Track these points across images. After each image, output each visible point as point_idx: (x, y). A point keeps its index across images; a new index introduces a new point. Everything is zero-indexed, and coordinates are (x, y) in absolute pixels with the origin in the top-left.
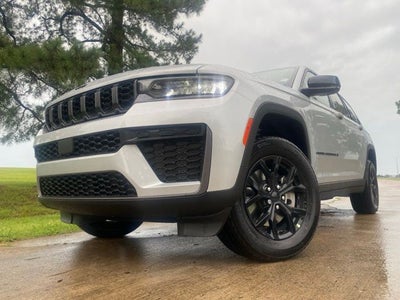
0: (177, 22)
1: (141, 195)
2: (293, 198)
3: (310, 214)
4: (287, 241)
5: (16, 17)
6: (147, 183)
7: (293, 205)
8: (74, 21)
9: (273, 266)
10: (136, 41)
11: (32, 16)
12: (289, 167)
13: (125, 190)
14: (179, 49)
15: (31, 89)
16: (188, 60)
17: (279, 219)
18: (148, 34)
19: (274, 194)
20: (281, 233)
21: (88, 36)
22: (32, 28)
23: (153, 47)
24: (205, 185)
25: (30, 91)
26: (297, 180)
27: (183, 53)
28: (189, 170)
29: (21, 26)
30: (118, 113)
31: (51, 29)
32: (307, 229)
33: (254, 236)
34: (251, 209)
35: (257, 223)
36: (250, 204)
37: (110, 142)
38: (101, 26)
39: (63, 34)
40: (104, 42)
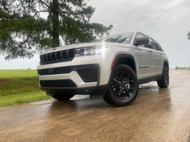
1: (78, 87)
2: (129, 85)
3: (135, 91)
4: (126, 100)
5: (8, 1)
6: (80, 83)
7: (129, 87)
8: (35, 2)
9: (121, 108)
10: (64, 10)
12: (127, 75)
13: (72, 85)
14: (84, 13)
16: (89, 17)
17: (124, 92)
19: (122, 84)
20: (125, 97)
22: (15, 6)
23: (72, 13)
24: (98, 83)
25: (16, 36)
26: (130, 79)
27: (86, 14)
28: (93, 79)
29: (10, 5)
30: (69, 60)
32: (134, 96)
33: (115, 99)
34: (114, 90)
35: (116, 94)
36: (114, 88)
37: (67, 70)
38: (48, 4)
39: (30, 8)
40: (50, 12)
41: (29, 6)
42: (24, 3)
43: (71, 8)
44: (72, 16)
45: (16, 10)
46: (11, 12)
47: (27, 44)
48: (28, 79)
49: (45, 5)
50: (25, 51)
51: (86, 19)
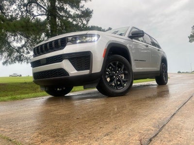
0: (81, 5)
1: (70, 75)
2: (123, 76)
3: (129, 81)
4: (121, 90)
5: (5, 5)
6: (72, 71)
7: (123, 78)
8: (32, 6)
10: (62, 14)
11: (13, 4)
12: (122, 65)
14: (83, 17)
15: (15, 39)
16: (88, 21)
17: (119, 83)
18: (68, 10)
19: (116, 74)
20: (119, 87)
21: (39, 12)
22: (13, 10)
23: (70, 16)
24: (91, 71)
25: (14, 40)
26: (125, 70)
27: (85, 18)
28: (86, 66)
29: (8, 9)
30: (61, 49)
31: (21, 10)
32: (128, 86)
34: (108, 80)
36: (108, 78)
37: (59, 59)
38: (46, 8)
39: (27, 12)
40: (48, 15)
41: (27, 10)
42: (22, 7)
43: (69, 11)
44: (70, 20)
45: (14, 14)
46: (8, 16)
47: (25, 49)
48: (25, 83)
49: (43, 9)
50: (24, 56)
51: (85, 22)
